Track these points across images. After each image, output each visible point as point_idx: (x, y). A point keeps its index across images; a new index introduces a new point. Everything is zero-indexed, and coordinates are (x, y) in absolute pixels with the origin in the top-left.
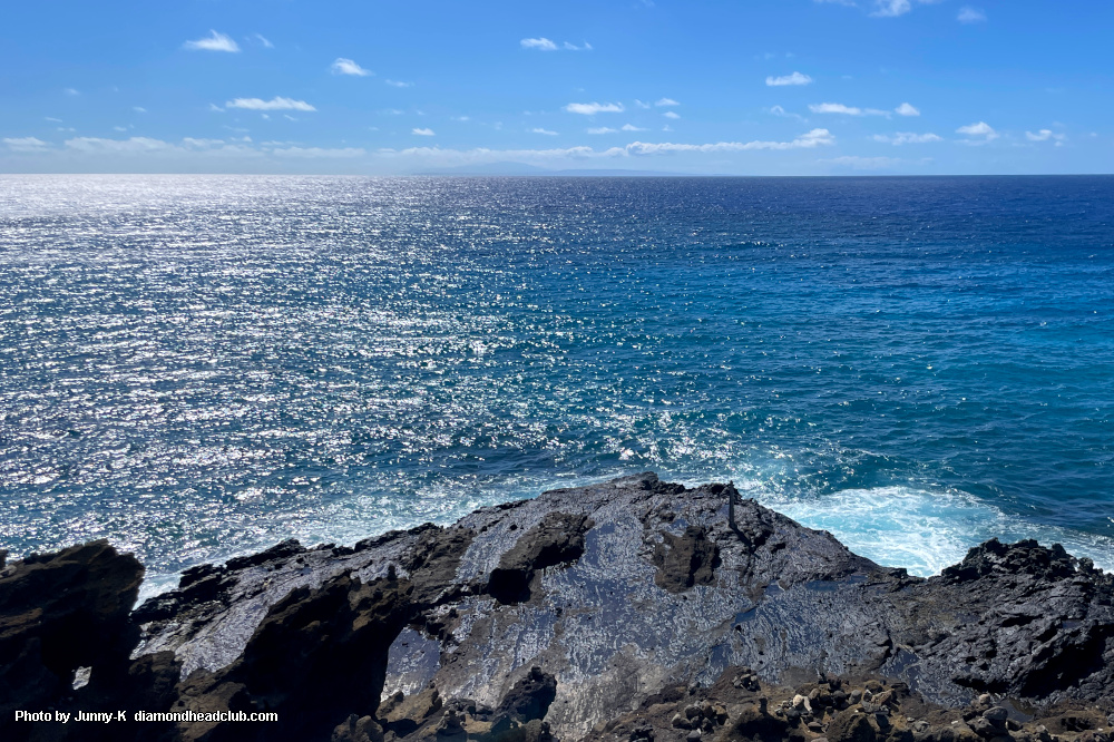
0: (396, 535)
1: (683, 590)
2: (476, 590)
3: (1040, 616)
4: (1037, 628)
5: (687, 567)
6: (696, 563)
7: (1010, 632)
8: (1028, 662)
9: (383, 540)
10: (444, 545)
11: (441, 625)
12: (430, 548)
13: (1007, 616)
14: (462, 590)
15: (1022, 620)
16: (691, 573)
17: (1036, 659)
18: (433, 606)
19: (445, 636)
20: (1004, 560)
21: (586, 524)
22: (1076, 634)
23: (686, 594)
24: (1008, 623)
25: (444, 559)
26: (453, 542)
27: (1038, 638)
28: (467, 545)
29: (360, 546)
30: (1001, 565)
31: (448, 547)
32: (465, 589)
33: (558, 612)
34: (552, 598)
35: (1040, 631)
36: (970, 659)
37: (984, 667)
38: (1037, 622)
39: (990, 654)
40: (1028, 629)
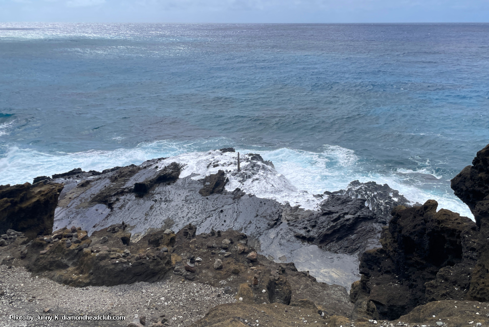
0: (118, 168)
1: (208, 195)
2: (130, 191)
3: (337, 212)
4: (333, 217)
5: (213, 186)
6: (217, 185)
7: (323, 218)
9: (112, 170)
10: (125, 173)
11: (112, 204)
13: (325, 212)
14: (125, 190)
15: (330, 213)
16: (214, 189)
17: (328, 230)
18: (111, 196)
22: (348, 220)
23: (208, 197)
24: (324, 214)
25: (123, 178)
26: (130, 172)
27: (332, 221)
28: (135, 173)
29: (104, 172)
30: (355, 191)
31: (126, 174)
32: (126, 190)
33: (156, 201)
34: (156, 196)
35: (335, 218)
36: (305, 228)
37: (309, 231)
38: (334, 215)
39: (313, 227)
40: (330, 217)
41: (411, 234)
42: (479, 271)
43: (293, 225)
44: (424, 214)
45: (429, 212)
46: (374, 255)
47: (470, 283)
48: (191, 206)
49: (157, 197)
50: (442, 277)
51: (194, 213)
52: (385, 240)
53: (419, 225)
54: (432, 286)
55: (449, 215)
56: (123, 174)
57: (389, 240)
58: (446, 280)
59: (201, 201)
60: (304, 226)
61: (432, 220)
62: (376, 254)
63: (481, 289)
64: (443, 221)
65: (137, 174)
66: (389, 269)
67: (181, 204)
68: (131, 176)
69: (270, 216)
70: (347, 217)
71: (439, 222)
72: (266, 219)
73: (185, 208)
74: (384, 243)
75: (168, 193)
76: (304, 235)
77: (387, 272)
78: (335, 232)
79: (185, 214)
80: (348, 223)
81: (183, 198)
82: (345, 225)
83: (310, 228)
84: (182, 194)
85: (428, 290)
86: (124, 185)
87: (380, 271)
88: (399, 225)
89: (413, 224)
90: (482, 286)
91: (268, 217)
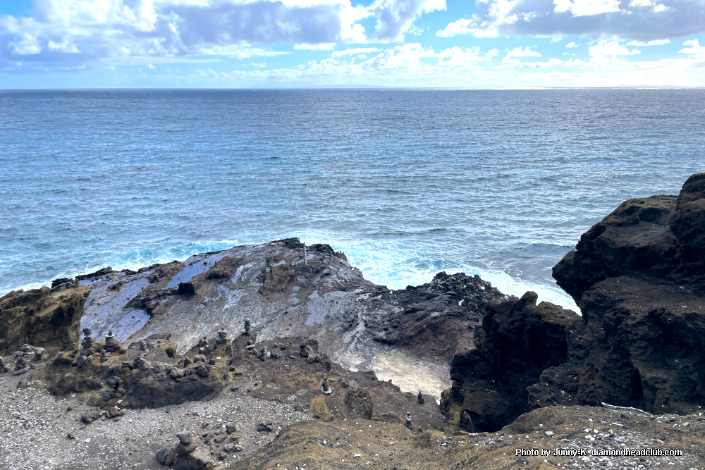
0: (158, 265)
2: (172, 292)
3: (422, 310)
4: (417, 315)
6: (280, 281)
9: (151, 268)
10: (167, 271)
11: (152, 309)
13: (408, 309)
15: (414, 310)
17: (412, 330)
18: (151, 300)
20: (443, 282)
22: (435, 318)
23: (269, 297)
27: (416, 320)
28: (179, 271)
29: (140, 271)
30: (442, 285)
32: (169, 292)
33: (205, 304)
34: (206, 297)
35: (419, 316)
36: (386, 329)
37: (390, 333)
38: (419, 313)
39: (395, 327)
41: (509, 331)
42: (587, 371)
43: (371, 327)
44: (522, 308)
45: (528, 306)
46: (467, 357)
47: (578, 386)
48: (248, 309)
49: (207, 299)
50: (546, 379)
52: (479, 340)
53: (517, 321)
54: (535, 391)
55: (551, 309)
56: (164, 273)
57: (483, 340)
58: (551, 383)
59: (260, 303)
60: (384, 327)
61: (532, 315)
62: (469, 356)
63: (591, 392)
64: (544, 316)
66: (484, 373)
68: (174, 274)
69: (344, 317)
70: (434, 314)
71: (540, 317)
72: (340, 320)
73: (241, 312)
74: (478, 343)
75: (220, 294)
76: (384, 338)
77: (482, 377)
78: (420, 332)
79: (241, 319)
80: (433, 321)
81: (239, 299)
82: (432, 324)
83: (390, 330)
85: (531, 396)
86: (166, 286)
87: (473, 376)
88: (494, 321)
89: (510, 320)
90: (591, 388)
91: (342, 318)
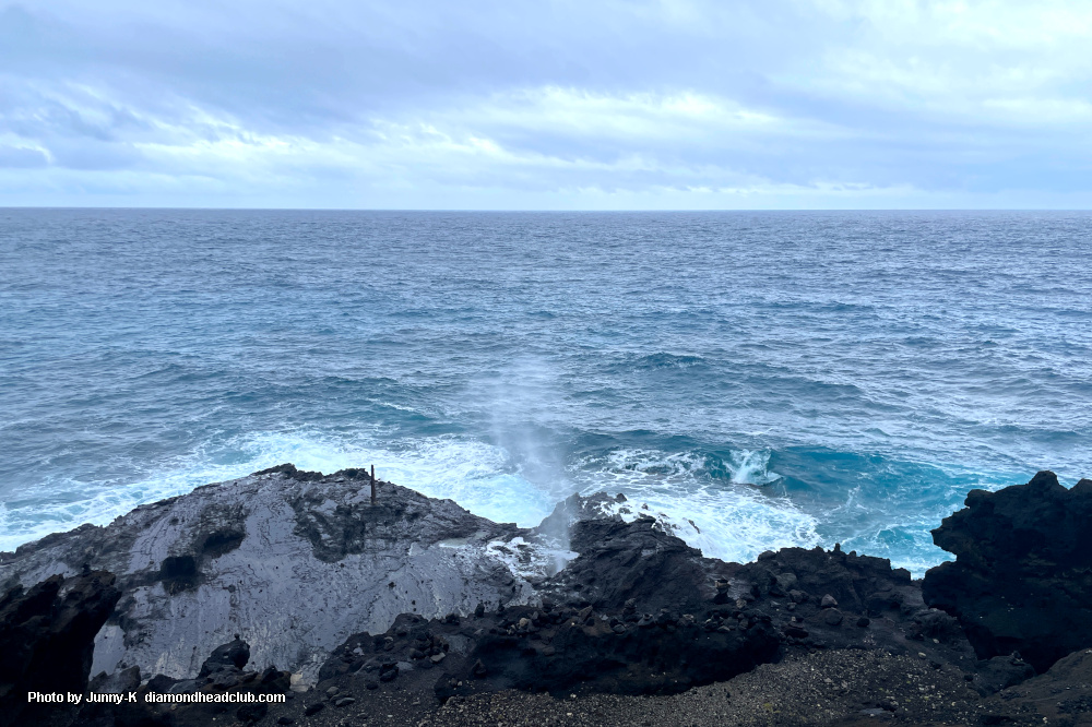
1: (340, 559)
2: (149, 579)
3: (625, 549)
6: (348, 535)
7: (605, 563)
8: (620, 584)
12: (98, 545)
13: (601, 551)
14: (136, 579)
15: (611, 553)
16: (343, 545)
17: (624, 583)
19: (126, 621)
21: (243, 512)
22: (651, 558)
24: (601, 556)
25: (114, 554)
26: (121, 537)
27: (625, 565)
28: (134, 539)
31: (116, 543)
32: (138, 578)
33: (232, 589)
34: (224, 578)
35: (627, 559)
37: (588, 592)
38: (622, 554)
39: (591, 582)
40: (617, 559)
43: (549, 586)
48: (320, 587)
49: (229, 580)
51: (339, 598)
56: (106, 545)
59: (334, 573)
60: (573, 584)
65: (139, 541)
67: (297, 586)
68: (127, 546)
69: (494, 577)
70: (646, 553)
72: (489, 583)
73: (310, 592)
75: (247, 569)
78: (638, 583)
79: (321, 604)
80: (652, 564)
81: (291, 573)
82: (650, 568)
83: (586, 587)
84: (281, 567)
86: (127, 569)
91: (490, 580)
